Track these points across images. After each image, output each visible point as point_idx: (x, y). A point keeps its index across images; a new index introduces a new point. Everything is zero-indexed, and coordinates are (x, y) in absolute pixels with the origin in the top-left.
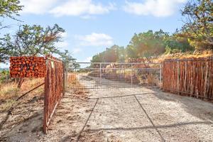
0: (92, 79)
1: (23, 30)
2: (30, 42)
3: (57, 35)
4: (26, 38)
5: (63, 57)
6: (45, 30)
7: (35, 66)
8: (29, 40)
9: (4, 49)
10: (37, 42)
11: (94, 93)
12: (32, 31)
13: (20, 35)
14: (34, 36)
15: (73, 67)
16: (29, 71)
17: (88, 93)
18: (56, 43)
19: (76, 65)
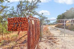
0: (58, 30)
1: (20, 3)
2: (23, 10)
3: (37, 4)
4: (21, 8)
5: (40, 17)
6: (30, 2)
7: (22, 24)
8: (23, 8)
9: (11, 14)
10: (27, 9)
11: (60, 39)
12: (24, 4)
13: (18, 6)
14: (25, 7)
15: (46, 22)
16: (18, 27)
17: (56, 39)
18: (36, 9)
19: (48, 21)
